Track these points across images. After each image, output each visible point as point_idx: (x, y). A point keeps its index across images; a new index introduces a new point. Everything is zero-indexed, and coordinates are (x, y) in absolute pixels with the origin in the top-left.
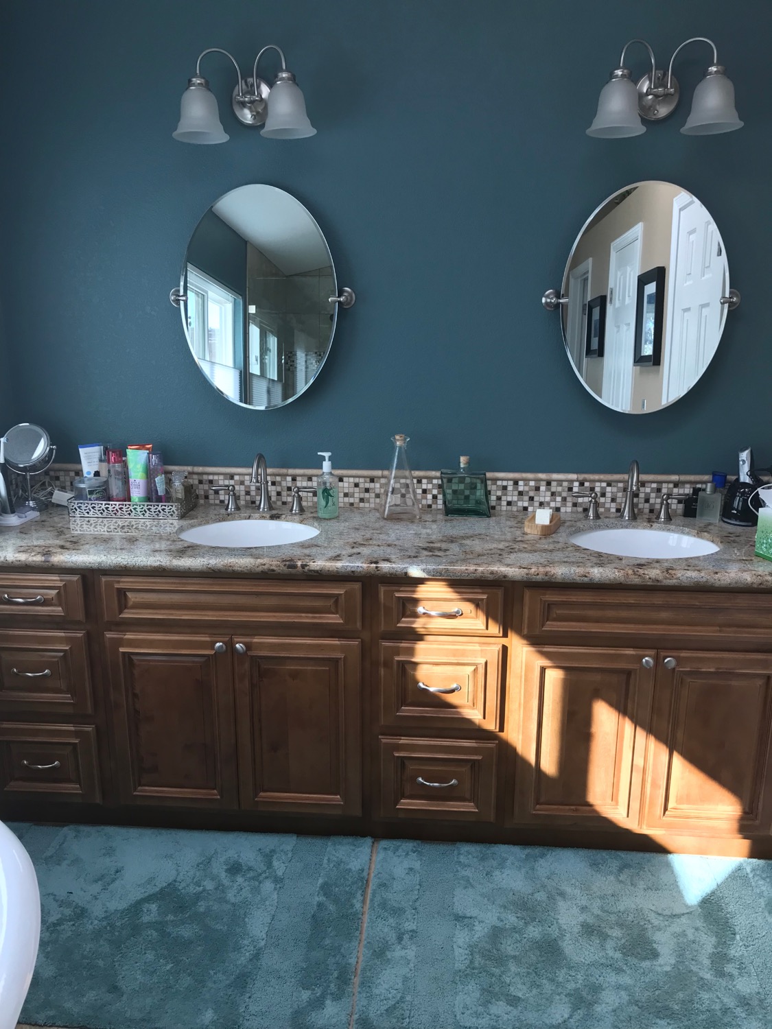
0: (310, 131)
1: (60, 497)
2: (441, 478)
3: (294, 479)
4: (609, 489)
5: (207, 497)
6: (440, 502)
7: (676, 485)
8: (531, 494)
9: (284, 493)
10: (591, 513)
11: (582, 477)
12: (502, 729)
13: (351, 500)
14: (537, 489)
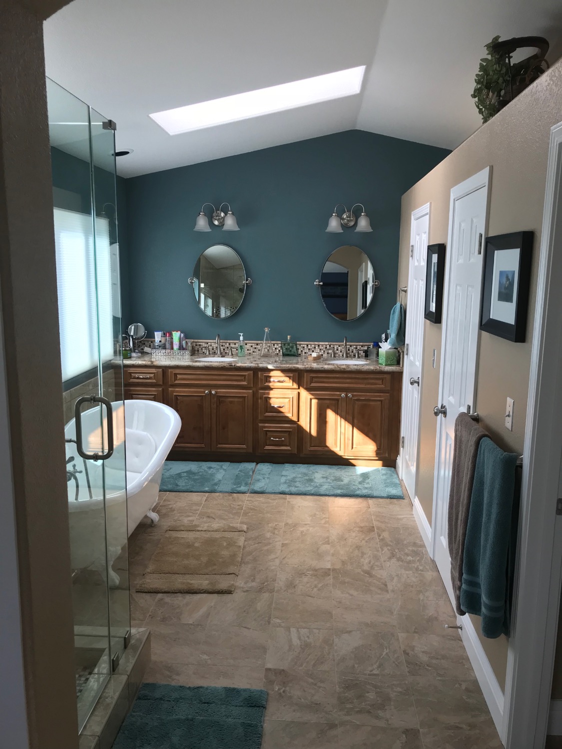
0: (237, 229)
1: (147, 349)
2: (281, 344)
3: (229, 344)
4: (339, 348)
5: (198, 351)
6: (281, 352)
7: (362, 346)
8: (313, 349)
9: (226, 349)
10: (333, 356)
11: (330, 343)
12: (298, 421)
13: (250, 352)
14: (315, 348)
